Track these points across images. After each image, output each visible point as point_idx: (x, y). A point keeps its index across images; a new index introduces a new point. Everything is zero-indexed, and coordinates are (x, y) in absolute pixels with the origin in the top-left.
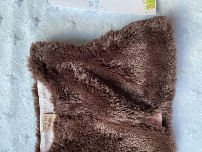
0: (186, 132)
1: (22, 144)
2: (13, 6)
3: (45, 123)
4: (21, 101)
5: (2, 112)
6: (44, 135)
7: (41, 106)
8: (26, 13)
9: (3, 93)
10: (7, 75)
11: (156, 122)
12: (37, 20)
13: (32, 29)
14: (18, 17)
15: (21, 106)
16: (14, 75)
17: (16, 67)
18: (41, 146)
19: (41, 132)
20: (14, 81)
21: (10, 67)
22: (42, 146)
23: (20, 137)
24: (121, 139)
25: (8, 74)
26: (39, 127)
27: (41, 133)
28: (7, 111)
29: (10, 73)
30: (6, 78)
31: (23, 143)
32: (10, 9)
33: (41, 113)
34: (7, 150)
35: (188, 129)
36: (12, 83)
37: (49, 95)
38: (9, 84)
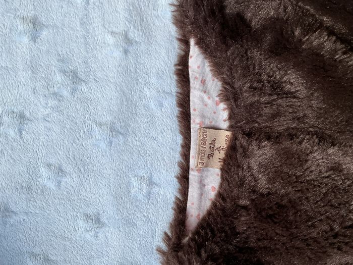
1: (137, 200)
3: (201, 148)
5: (95, 121)
6: (196, 178)
7: (195, 110)
9: (99, 75)
10: (112, 33)
15: (141, 110)
16: (131, 35)
18: (189, 204)
19: (192, 169)
20: (131, 49)
21: (122, 14)
22: (193, 204)
23: (134, 182)
25: (115, 29)
26: (186, 156)
27: (191, 172)
28: (107, 118)
29: (121, 28)
30: (110, 40)
31: (140, 197)
33: (194, 126)
34: (99, 214)
36: (126, 52)
37: (215, 86)
38: (118, 54)
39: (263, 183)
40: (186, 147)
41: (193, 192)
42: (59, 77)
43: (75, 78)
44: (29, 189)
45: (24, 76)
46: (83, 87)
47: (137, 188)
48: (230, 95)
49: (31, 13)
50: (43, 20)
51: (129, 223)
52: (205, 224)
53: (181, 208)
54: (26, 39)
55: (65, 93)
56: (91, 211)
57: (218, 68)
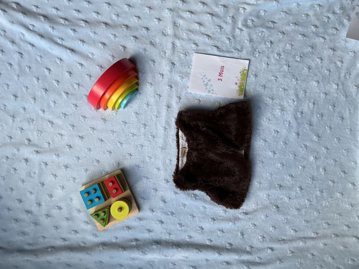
0: (258, 162)
1: (168, 165)
2: (168, 91)
3: (182, 153)
4: (169, 141)
5: (158, 146)
6: (181, 159)
7: (180, 144)
8: (174, 94)
9: (159, 136)
11: (241, 154)
12: (180, 98)
13: (177, 103)
14: (170, 96)
15: (168, 144)
16: (166, 127)
17: (167, 123)
19: (180, 157)
20: (166, 130)
21: (164, 123)
22: (180, 165)
23: (167, 160)
24: (222, 163)
25: (162, 126)
26: (178, 154)
28: (161, 146)
29: (164, 125)
30: (161, 128)
32: (166, 91)
33: (180, 147)
34: (159, 168)
35: (259, 161)
37: (185, 138)
38: (163, 131)
39: (195, 161)
40: (178, 152)
41: (180, 162)
42: (150, 137)
43: (154, 137)
44: (144, 162)
45: (143, 137)
46: (155, 139)
47: (168, 162)
48: (188, 141)
49: (144, 123)
50: (147, 124)
51: (166, 170)
52: (183, 169)
53: (177, 166)
54: (143, 129)
55: (152, 140)
56: (157, 167)
57: (185, 135)
